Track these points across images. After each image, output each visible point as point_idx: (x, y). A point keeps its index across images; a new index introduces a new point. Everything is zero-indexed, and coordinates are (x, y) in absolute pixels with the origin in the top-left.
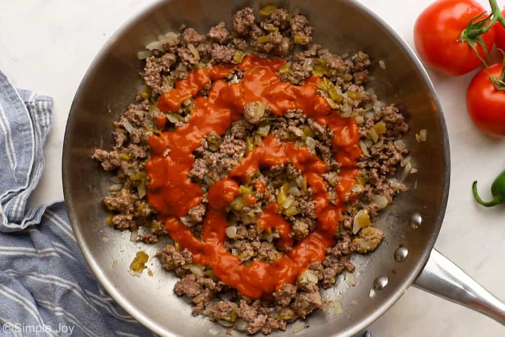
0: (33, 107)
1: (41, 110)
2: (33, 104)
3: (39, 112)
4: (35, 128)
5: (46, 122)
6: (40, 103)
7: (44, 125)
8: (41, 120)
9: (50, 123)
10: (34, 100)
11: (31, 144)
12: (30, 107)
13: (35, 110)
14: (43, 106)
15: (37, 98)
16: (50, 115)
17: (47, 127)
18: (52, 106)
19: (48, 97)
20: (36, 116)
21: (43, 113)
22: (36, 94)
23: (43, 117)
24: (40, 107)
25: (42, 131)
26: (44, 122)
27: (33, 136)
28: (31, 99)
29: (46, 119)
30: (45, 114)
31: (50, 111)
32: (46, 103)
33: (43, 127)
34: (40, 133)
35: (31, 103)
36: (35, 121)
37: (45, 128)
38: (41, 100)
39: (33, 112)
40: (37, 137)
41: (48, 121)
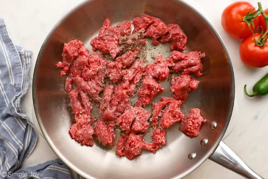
0: (23, 55)
1: (27, 56)
2: (23, 53)
3: (25, 57)
4: (23, 65)
5: (28, 62)
6: (26, 53)
7: (27, 63)
8: (26, 61)
9: (31, 63)
10: (24, 52)
11: (21, 73)
12: (22, 55)
13: (24, 56)
14: (27, 54)
15: (25, 51)
16: (31, 59)
17: (29, 64)
18: (32, 55)
19: (30, 51)
20: (24, 59)
21: (27, 58)
22: (25, 49)
23: (27, 60)
24: (26, 55)
25: (27, 66)
26: (27, 62)
27: (22, 69)
28: (22, 51)
29: (28, 60)
30: (28, 59)
31: (31, 57)
32: (29, 53)
33: (27, 64)
34: (25, 67)
35: (22, 53)
36: (24, 61)
37: (28, 65)
38: (27, 52)
39: (23, 57)
40: (24, 69)
41: (30, 62)
